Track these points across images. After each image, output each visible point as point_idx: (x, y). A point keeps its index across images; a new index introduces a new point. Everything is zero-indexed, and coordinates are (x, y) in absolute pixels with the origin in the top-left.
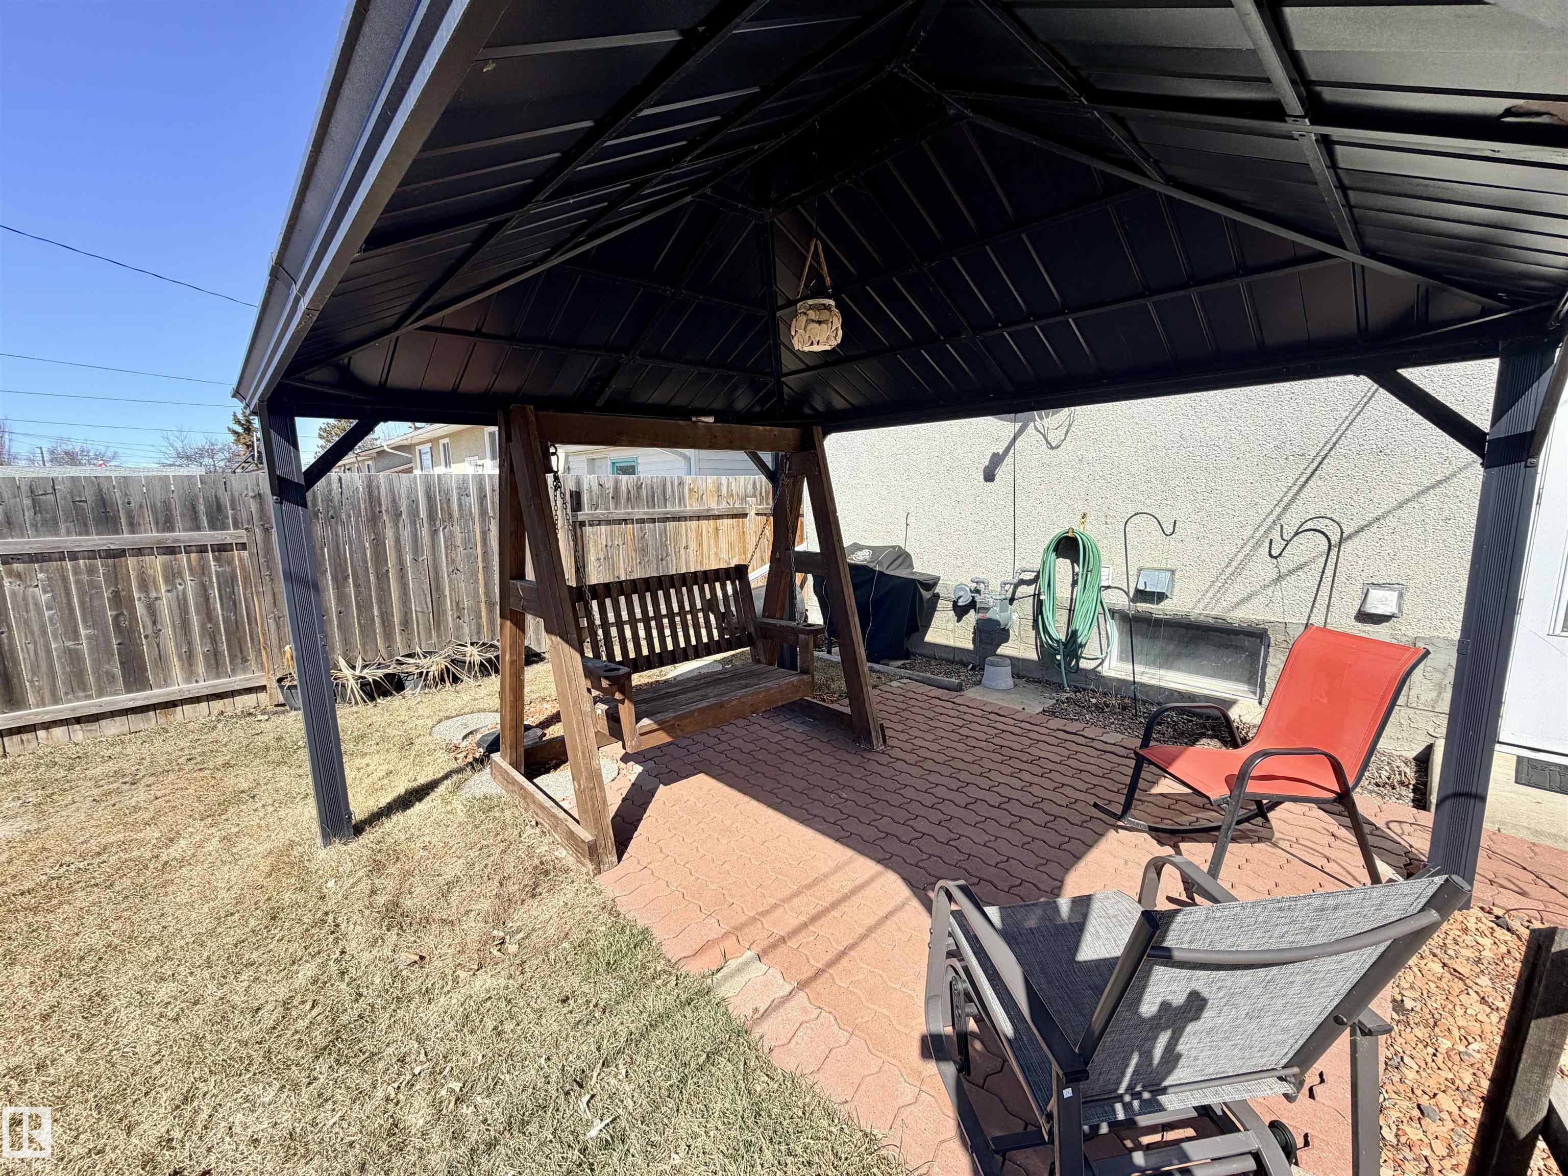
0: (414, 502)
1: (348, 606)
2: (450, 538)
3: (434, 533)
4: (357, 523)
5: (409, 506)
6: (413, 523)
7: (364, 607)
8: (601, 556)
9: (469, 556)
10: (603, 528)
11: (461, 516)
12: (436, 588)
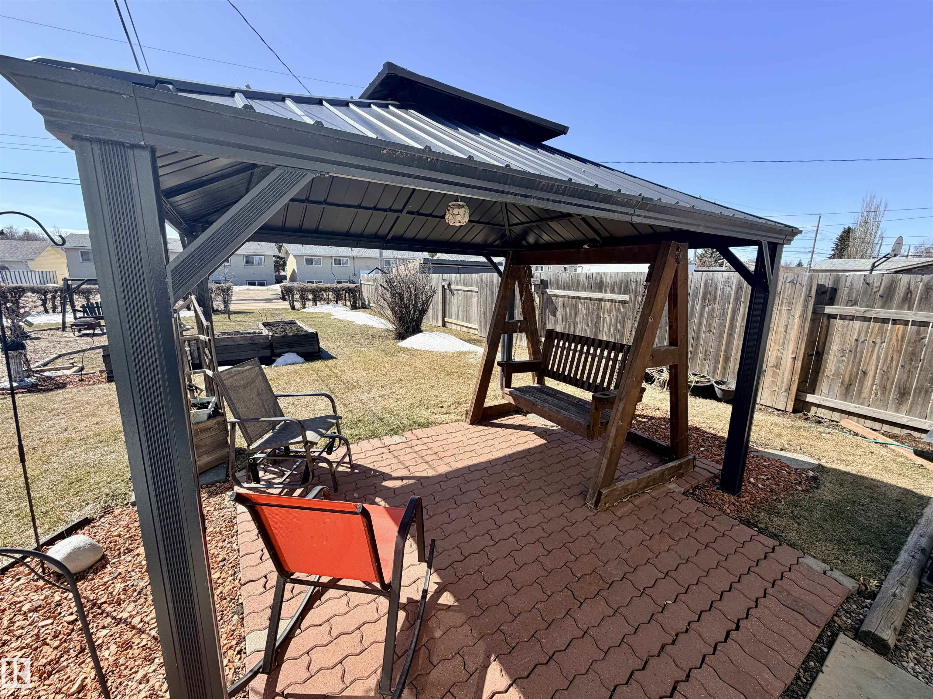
2: (711, 312)
9: (720, 324)
11: (722, 299)
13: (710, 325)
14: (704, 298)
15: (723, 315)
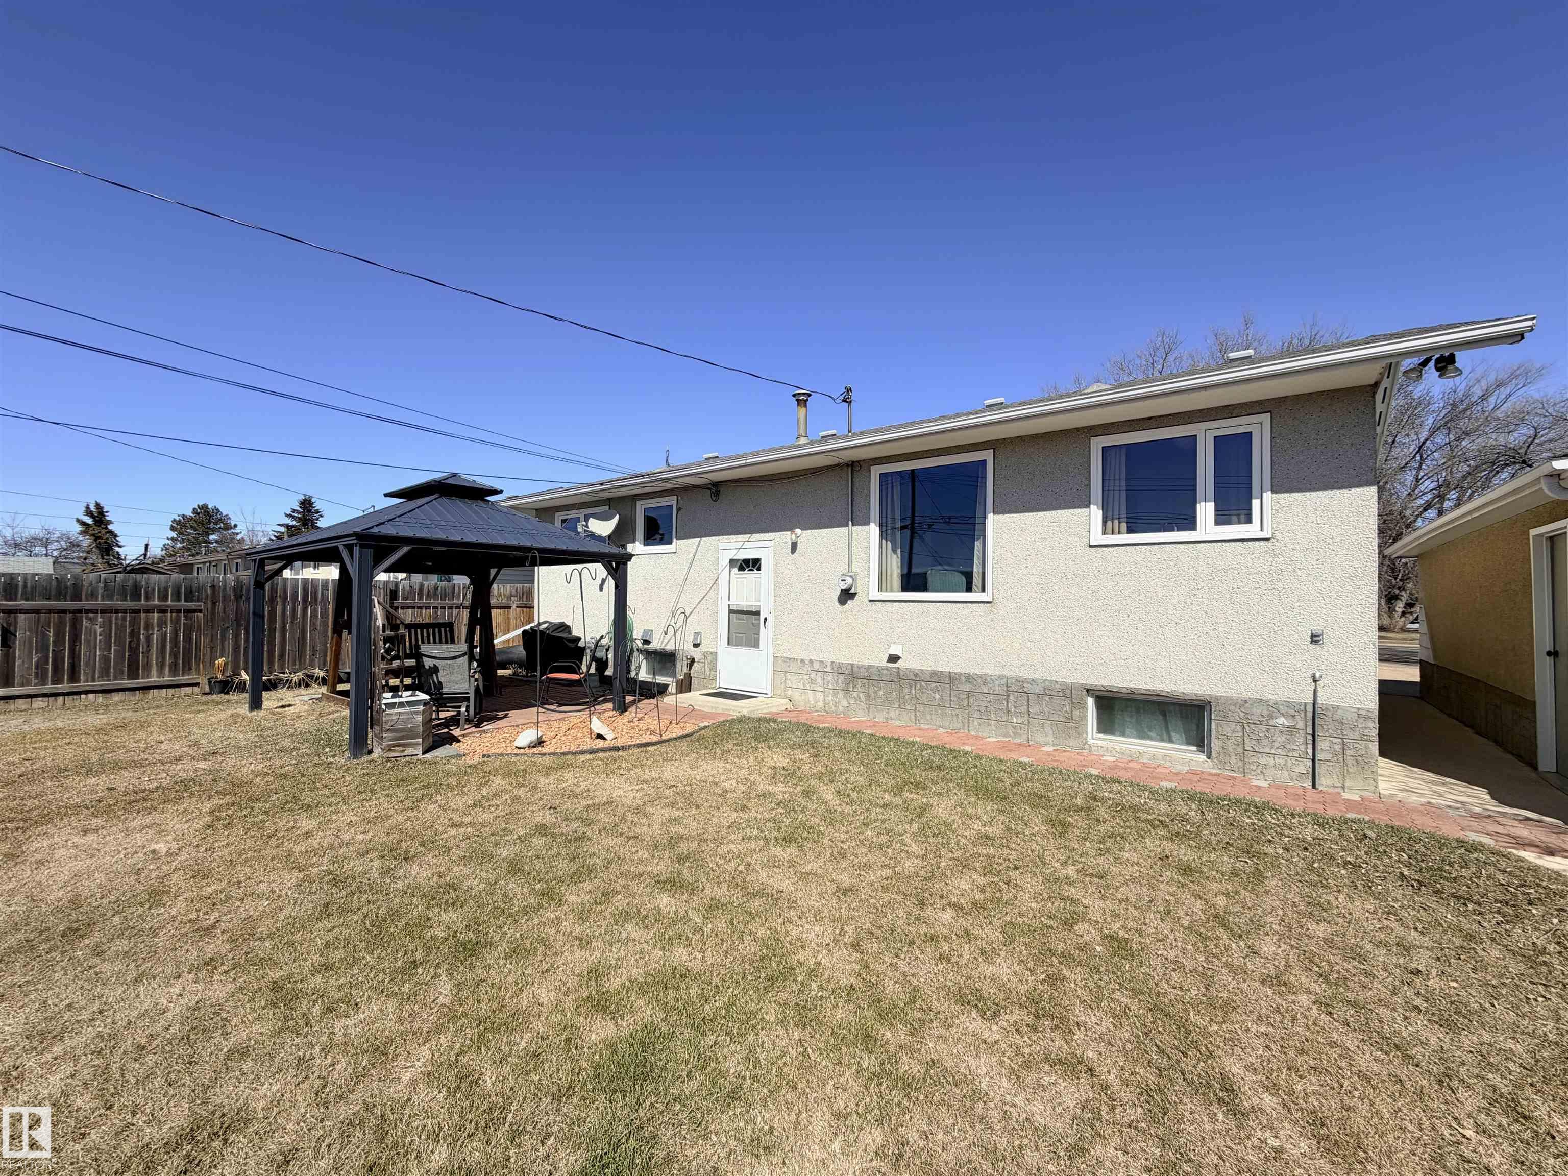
2: (314, 612)
3: (305, 609)
6: (293, 603)
9: (323, 622)
10: (410, 611)
12: (302, 638)
13: (314, 624)
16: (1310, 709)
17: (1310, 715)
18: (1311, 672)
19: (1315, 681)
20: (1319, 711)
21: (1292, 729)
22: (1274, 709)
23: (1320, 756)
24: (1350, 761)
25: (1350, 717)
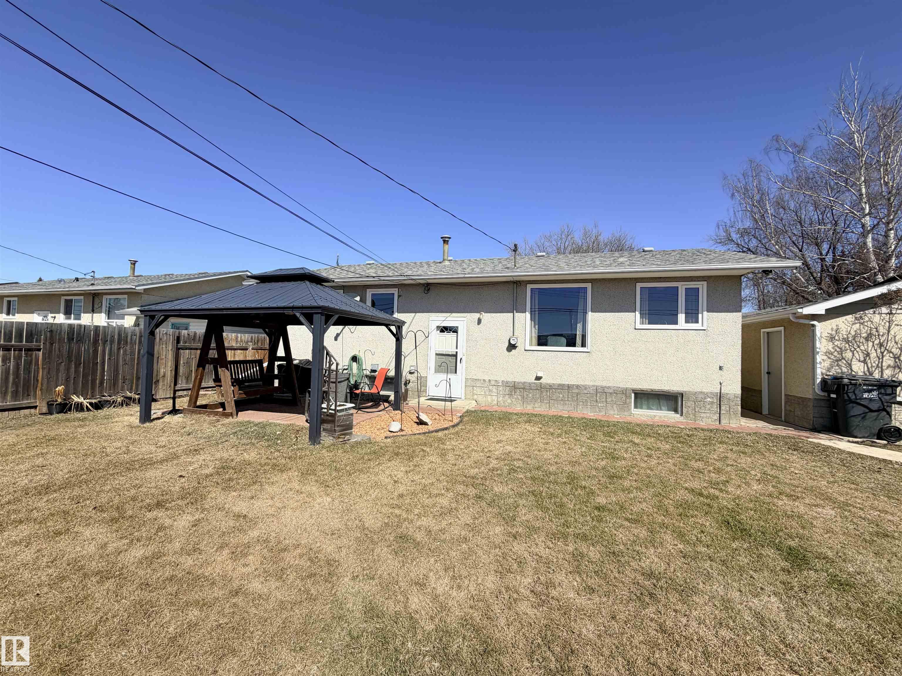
0: (113, 337)
1: (78, 376)
2: (125, 351)
3: (119, 349)
4: (88, 343)
5: (111, 338)
6: (111, 345)
7: (85, 376)
8: (185, 362)
9: (131, 358)
10: (187, 351)
11: (131, 343)
12: (116, 370)
13: (125, 360)
14: (119, 343)
15: (132, 353)
16: (719, 394)
17: (718, 397)
18: (719, 381)
19: (721, 384)
20: (722, 395)
21: (712, 403)
22: (706, 395)
23: (722, 412)
24: (732, 413)
25: (732, 397)
